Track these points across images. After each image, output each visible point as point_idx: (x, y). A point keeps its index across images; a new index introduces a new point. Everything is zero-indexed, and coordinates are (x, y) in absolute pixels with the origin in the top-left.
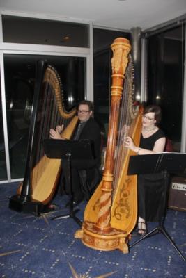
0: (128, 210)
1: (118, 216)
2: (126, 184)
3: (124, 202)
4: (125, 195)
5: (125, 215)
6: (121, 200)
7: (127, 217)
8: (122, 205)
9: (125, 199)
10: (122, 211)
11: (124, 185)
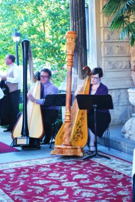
0: (82, 135)
1: (76, 139)
2: (80, 121)
3: (79, 131)
4: (80, 127)
5: (80, 138)
6: (78, 130)
7: (82, 139)
8: (78, 133)
9: (80, 129)
10: (79, 136)
11: (79, 122)
